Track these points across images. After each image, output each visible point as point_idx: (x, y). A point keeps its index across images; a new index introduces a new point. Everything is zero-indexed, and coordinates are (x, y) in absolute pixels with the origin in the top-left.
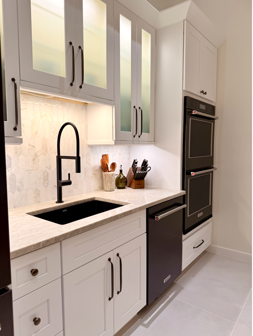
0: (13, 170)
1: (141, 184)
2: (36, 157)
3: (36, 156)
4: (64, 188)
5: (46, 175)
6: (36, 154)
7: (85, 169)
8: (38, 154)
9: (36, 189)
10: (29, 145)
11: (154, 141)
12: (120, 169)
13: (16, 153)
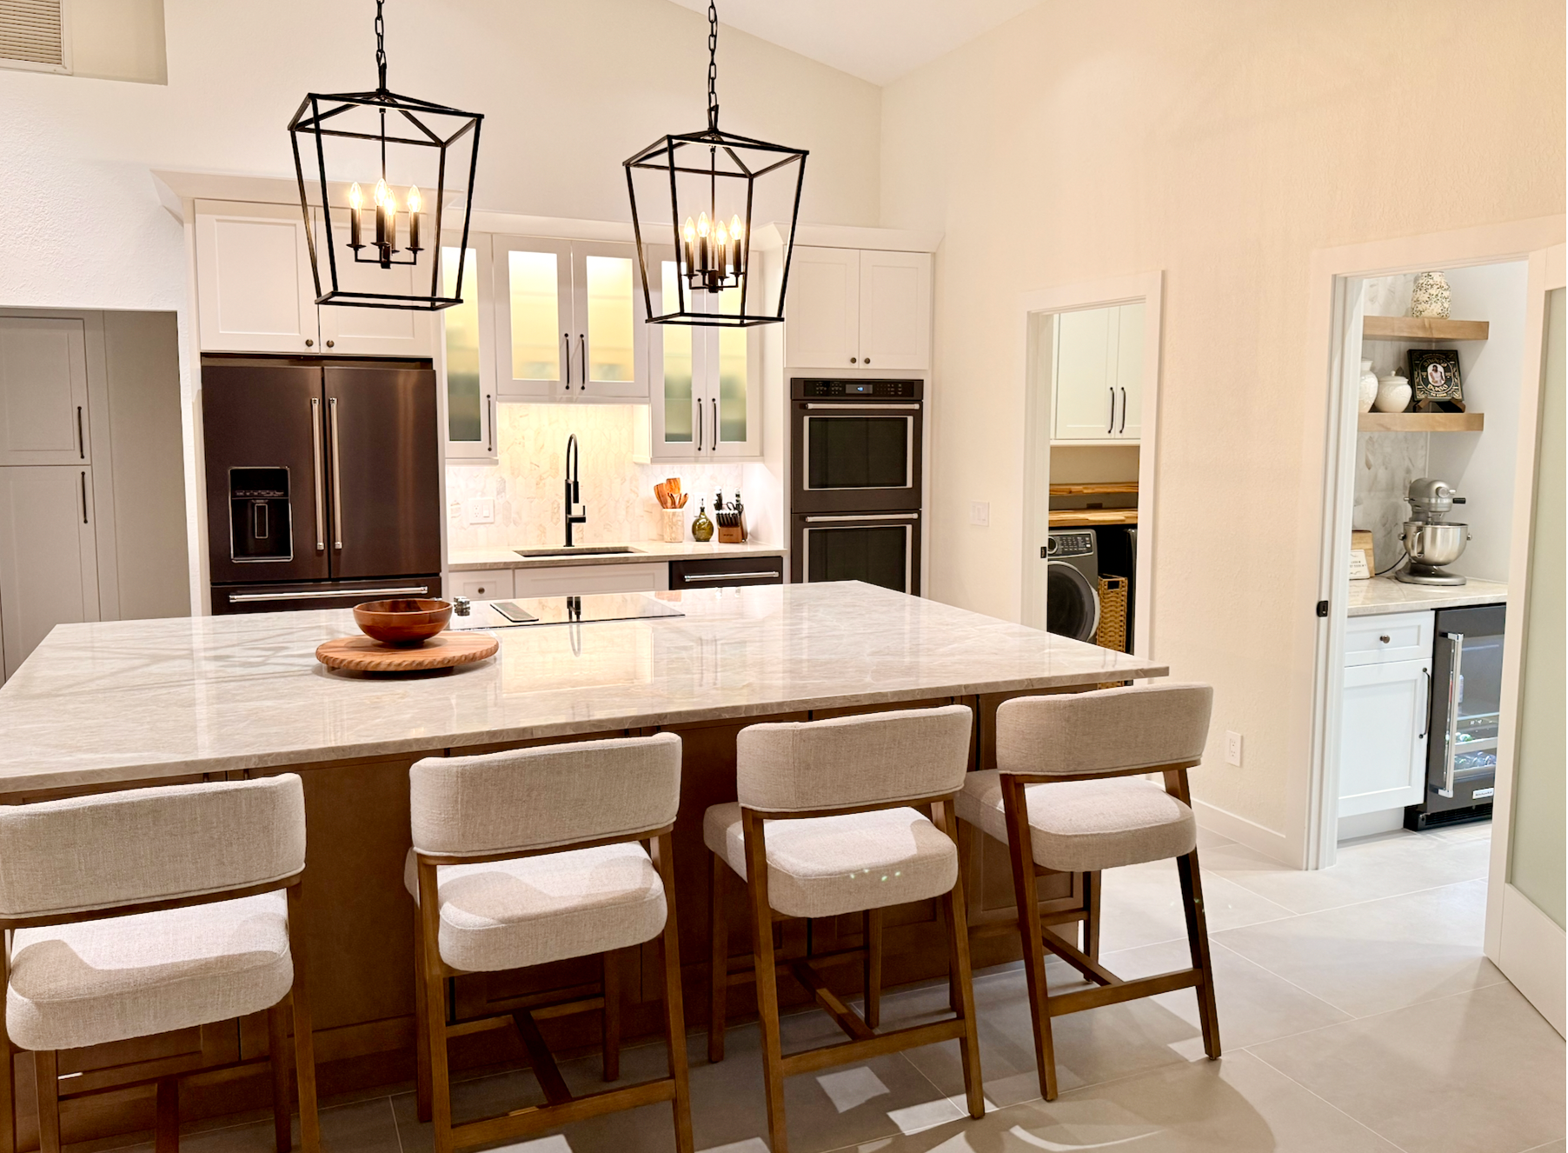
0: (508, 496)
1: (732, 535)
2: (541, 480)
3: (541, 478)
4: (574, 525)
5: (555, 506)
6: (541, 476)
7: (628, 502)
8: (544, 476)
9: (541, 525)
10: (531, 463)
11: (762, 454)
12: (701, 506)
13: (513, 474)
